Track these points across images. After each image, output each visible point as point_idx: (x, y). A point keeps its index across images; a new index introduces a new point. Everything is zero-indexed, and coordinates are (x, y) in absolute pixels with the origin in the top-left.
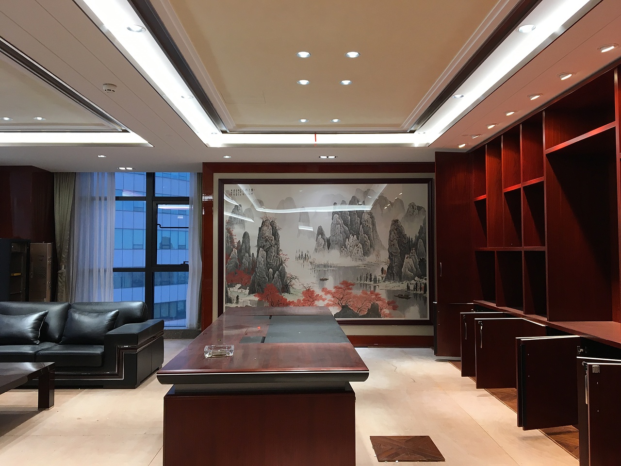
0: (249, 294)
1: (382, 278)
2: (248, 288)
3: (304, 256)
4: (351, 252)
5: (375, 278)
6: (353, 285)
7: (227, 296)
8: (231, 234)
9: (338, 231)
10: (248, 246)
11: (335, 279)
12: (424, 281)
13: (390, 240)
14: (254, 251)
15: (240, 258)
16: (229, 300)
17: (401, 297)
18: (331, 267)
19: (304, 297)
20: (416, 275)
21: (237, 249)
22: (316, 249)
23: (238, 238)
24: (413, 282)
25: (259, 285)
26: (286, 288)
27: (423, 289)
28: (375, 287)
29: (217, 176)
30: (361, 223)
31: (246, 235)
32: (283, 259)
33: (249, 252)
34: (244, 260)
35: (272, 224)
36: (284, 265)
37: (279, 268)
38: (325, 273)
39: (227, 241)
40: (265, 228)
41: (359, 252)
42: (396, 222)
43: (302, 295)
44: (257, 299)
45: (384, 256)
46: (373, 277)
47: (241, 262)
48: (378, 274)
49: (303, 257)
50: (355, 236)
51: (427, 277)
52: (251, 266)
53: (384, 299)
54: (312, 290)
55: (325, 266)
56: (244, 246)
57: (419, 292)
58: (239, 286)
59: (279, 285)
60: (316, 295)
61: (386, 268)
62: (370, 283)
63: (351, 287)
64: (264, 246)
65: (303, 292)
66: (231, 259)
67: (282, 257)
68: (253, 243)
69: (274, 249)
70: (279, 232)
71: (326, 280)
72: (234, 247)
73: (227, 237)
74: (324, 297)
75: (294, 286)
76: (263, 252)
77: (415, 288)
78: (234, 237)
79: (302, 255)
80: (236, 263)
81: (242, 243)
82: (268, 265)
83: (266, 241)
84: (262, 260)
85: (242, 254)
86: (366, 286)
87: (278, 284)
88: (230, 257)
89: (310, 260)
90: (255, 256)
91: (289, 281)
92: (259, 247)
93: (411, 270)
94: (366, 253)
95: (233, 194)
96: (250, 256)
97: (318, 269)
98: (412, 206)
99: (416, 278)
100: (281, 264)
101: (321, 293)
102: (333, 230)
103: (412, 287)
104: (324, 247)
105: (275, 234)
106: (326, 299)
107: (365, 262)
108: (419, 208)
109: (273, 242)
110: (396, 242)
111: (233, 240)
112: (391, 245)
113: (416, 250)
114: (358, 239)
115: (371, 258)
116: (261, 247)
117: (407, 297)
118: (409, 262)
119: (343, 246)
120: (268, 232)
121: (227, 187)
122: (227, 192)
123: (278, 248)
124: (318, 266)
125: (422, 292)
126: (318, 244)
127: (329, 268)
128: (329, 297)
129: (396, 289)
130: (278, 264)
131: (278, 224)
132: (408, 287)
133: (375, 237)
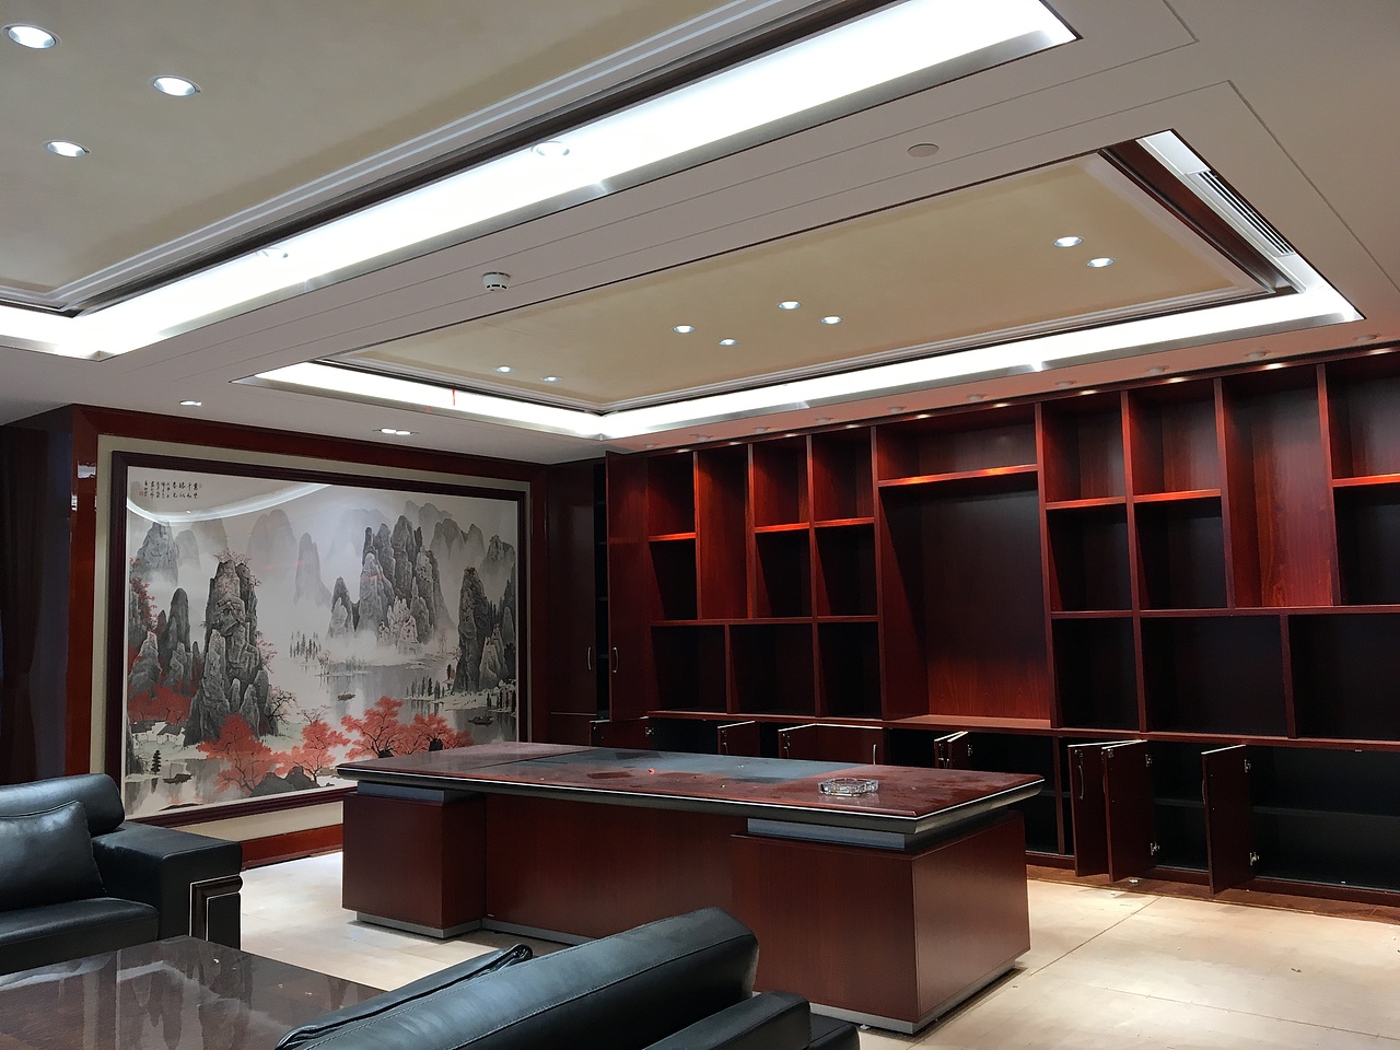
0: (186, 744)
1: (449, 685)
2: (183, 730)
3: (307, 645)
4: (397, 635)
5: (437, 689)
6: (400, 704)
7: (130, 754)
8: (143, 595)
9: (374, 590)
10: (183, 624)
11: (367, 696)
12: (512, 688)
13: (462, 610)
14: (197, 636)
15: (165, 656)
16: (136, 766)
17: (477, 722)
18: (360, 668)
19: (306, 741)
20: (499, 678)
21: (156, 632)
22: (331, 630)
23: (160, 604)
24: (496, 690)
25: (209, 719)
26: (268, 723)
27: (511, 703)
28: (437, 705)
29: (108, 444)
30: (414, 574)
31: (179, 598)
32: (264, 655)
33: (186, 642)
34: (174, 661)
35: (241, 571)
36: (265, 668)
37: (254, 676)
38: (349, 683)
39: (133, 612)
40: (225, 580)
41: (411, 633)
42: (471, 571)
43: (302, 737)
44: (203, 755)
45: (453, 639)
46: (433, 686)
47: (167, 667)
48: (442, 678)
49: (306, 649)
50: (404, 600)
51: (517, 680)
52: (190, 674)
53: (450, 730)
54: (322, 722)
55: (349, 667)
56: (174, 626)
57: (504, 710)
58: (161, 726)
59: (254, 717)
60: (329, 733)
61: (454, 667)
62: (428, 698)
63: (395, 709)
64: (222, 624)
65: (305, 730)
66: (142, 659)
67: (263, 650)
68: (197, 615)
69: (243, 631)
70: (256, 590)
71: (351, 697)
72: (150, 627)
73: (133, 603)
74: (346, 735)
75: (286, 718)
76: (218, 638)
77: (500, 703)
78: (151, 603)
79: (304, 645)
80: (155, 669)
81: (171, 617)
82: (230, 670)
83: (227, 611)
84: (216, 658)
85: (170, 646)
86: (422, 704)
87: (252, 714)
88: (141, 654)
89: (320, 655)
90: (201, 649)
91: (275, 706)
92: (211, 626)
93: (493, 669)
94: (422, 637)
95: (149, 492)
96: (187, 649)
97: (335, 674)
98: (495, 541)
99: (501, 683)
100: (260, 667)
101: (341, 729)
102: (364, 587)
103: (494, 703)
104: (346, 626)
105: (247, 596)
106: (349, 741)
107: (422, 656)
108: (507, 547)
109: (243, 614)
110: (470, 612)
111: (148, 609)
112: (464, 619)
113: (500, 627)
114: (409, 606)
115: (431, 647)
116: (214, 627)
117: (487, 722)
118: (491, 651)
119: (383, 622)
120: (231, 590)
121: (135, 474)
122: (137, 484)
123: (253, 629)
124: (335, 667)
125: (510, 708)
126: (336, 619)
127: (357, 672)
128: (355, 735)
129: (469, 707)
130: (253, 666)
131: (253, 573)
132: (489, 700)
133: (438, 604)
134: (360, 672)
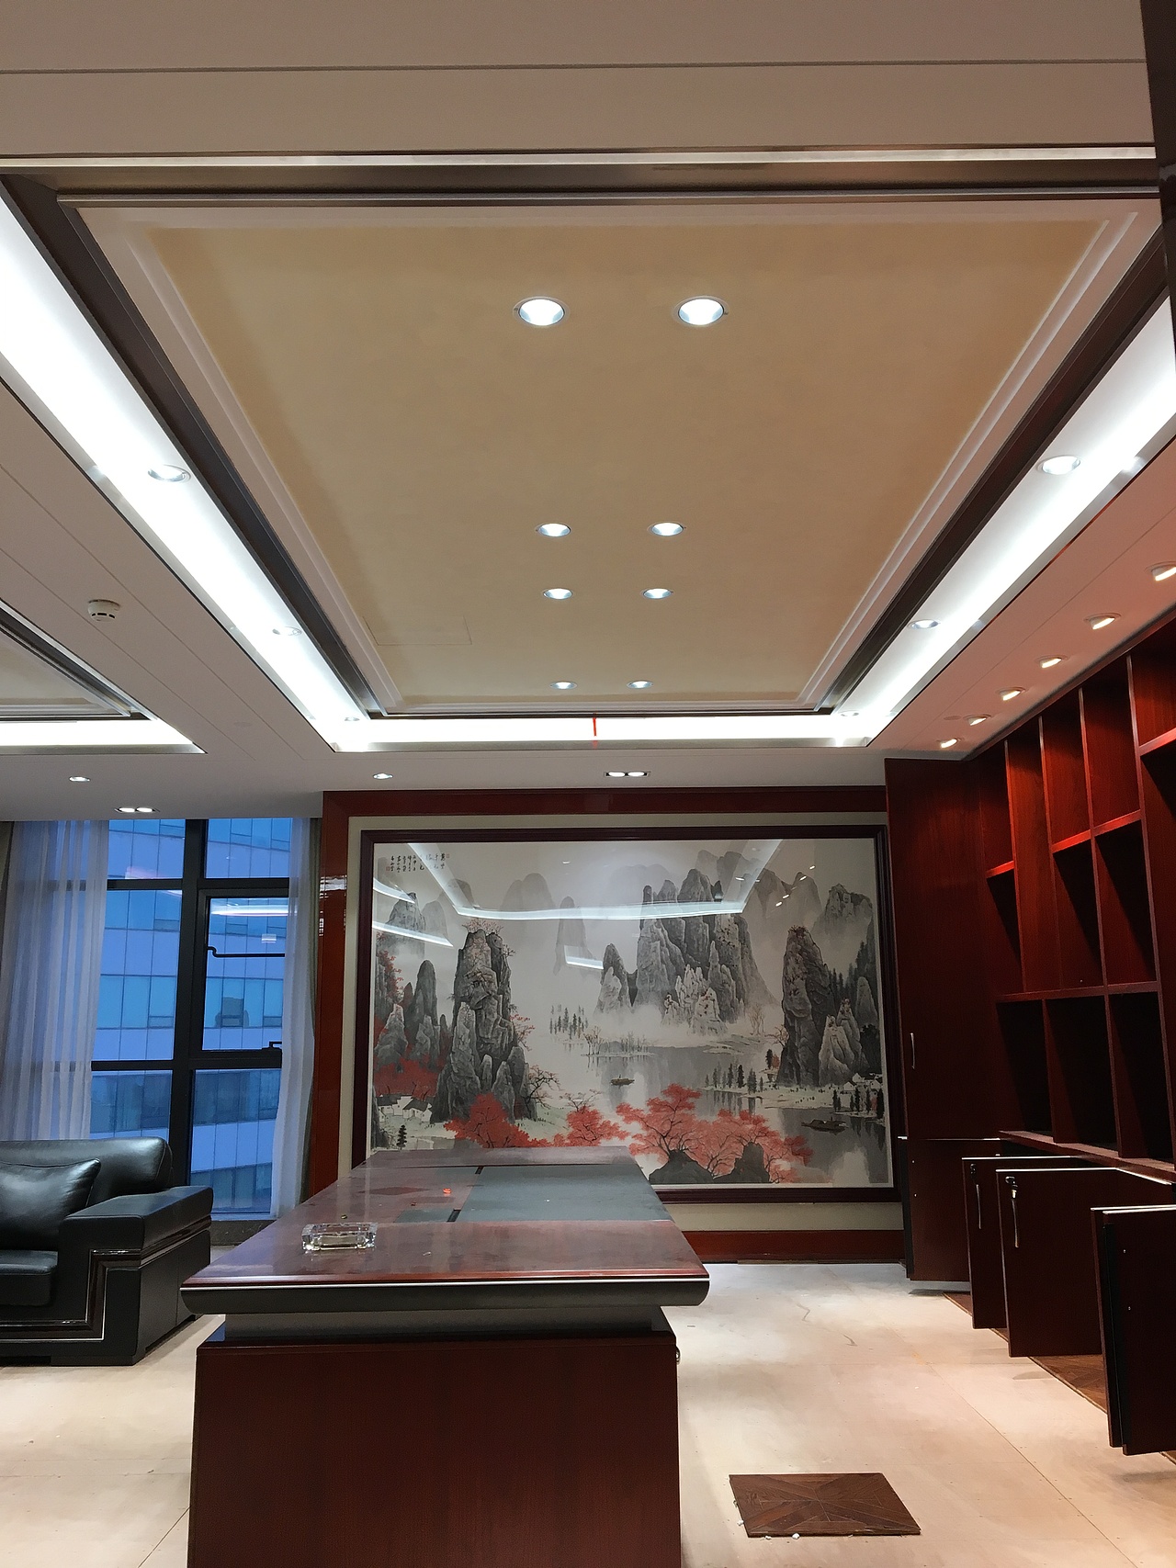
0: (433, 1121)
1: (770, 1076)
2: (429, 1106)
3: (571, 1020)
4: (690, 1011)
5: (752, 1078)
6: (697, 1095)
7: (375, 1126)
8: (389, 968)
9: (655, 958)
10: (430, 996)
11: (650, 1082)
12: (876, 1085)
13: (787, 981)
14: (445, 1009)
15: (411, 1029)
16: (381, 1139)
17: (818, 1126)
18: (639, 1049)
19: (571, 1129)
20: (854, 1070)
21: (402, 1004)
22: (601, 1005)
23: (406, 976)
25: (459, 1100)
26: (526, 1107)
27: (874, 1106)
28: (751, 1100)
29: (357, 825)
30: (712, 937)
31: (426, 970)
32: (519, 1030)
33: (433, 1015)
34: (420, 1034)
35: (492, 939)
36: (520, 1044)
37: (507, 1052)
38: (625, 1065)
39: (379, 985)
40: (474, 951)
41: (710, 1010)
42: (798, 933)
43: (566, 1124)
44: (451, 1134)
45: (774, 1019)
46: (746, 1075)
47: (413, 1041)
48: (759, 1066)
49: (569, 1025)
50: (699, 969)
51: (884, 1075)
52: (437, 1047)
53: (773, 1134)
54: (591, 1109)
55: (623, 1047)
56: (420, 999)
57: (864, 1114)
58: (406, 1100)
59: (508, 1097)
60: (601, 1122)
61: (778, 1051)
62: (738, 1090)
63: (690, 1100)
64: (470, 998)
65: (570, 1117)
66: (387, 1031)
67: (517, 1024)
68: (445, 988)
69: (494, 1005)
70: (509, 961)
71: (628, 1082)
72: (396, 999)
73: (379, 976)
74: (623, 1127)
75: (547, 1101)
76: (467, 1012)
77: (855, 1104)
78: (397, 975)
79: (566, 1019)
80: (400, 1042)
81: (417, 989)
82: (481, 1046)
83: (477, 983)
84: (464, 1032)
85: (417, 1018)
86: (730, 1098)
87: (506, 1094)
88: (387, 1026)
89: (586, 1032)
90: (449, 1022)
91: (532, 1087)
92: (458, 998)
93: (842, 1057)
94: (727, 1013)
95: (395, 866)
96: (434, 1022)
97: (607, 1055)
98: (838, 893)
99: (856, 1078)
100: (514, 1043)
101: (616, 1119)
102: (643, 953)
103: (845, 1101)
104: (620, 999)
105: (499, 965)
106: (627, 1134)
107: (727, 1037)
108: (856, 899)
109: (494, 986)
110: (800, 984)
111: (394, 981)
112: (789, 993)
113: (852, 1003)
114: (705, 976)
115: (741, 1026)
116: (463, 999)
117: (834, 1127)
118: (836, 1035)
119: (667, 998)
120: (481, 962)
121: (382, 851)
122: (382, 861)
123: (506, 1001)
124: (607, 1047)
125: (873, 1114)
126: (608, 991)
127: (636, 1053)
128: (636, 1127)
129: (804, 1105)
130: (506, 1041)
131: (506, 942)
132: (837, 1102)
133: (748, 972)
134: (639, 1054)
